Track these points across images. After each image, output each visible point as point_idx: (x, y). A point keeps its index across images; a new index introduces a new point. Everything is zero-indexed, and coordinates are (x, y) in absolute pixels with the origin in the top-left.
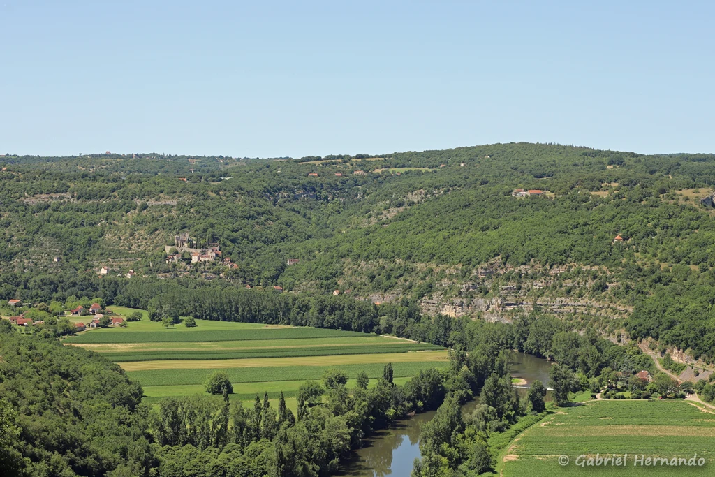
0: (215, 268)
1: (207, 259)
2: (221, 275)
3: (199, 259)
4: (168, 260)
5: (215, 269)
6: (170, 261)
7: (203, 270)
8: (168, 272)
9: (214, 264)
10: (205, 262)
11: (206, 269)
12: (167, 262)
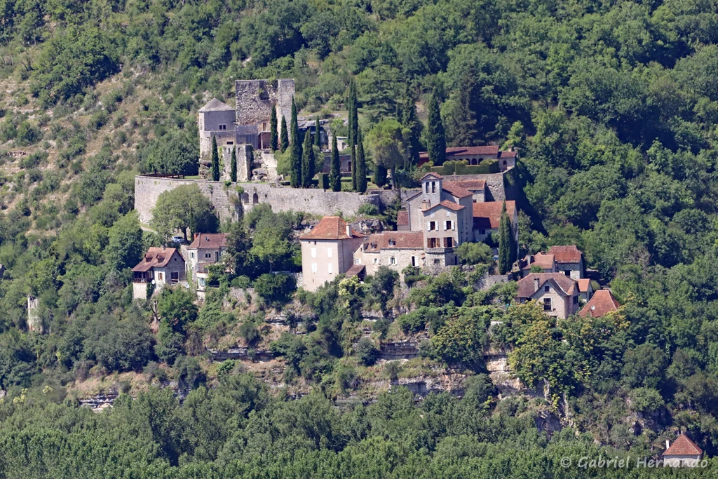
0: (458, 322)
1: (399, 261)
2: (498, 368)
3: (346, 263)
4: (147, 277)
5: (452, 325)
6: (160, 280)
7: (374, 339)
8: (137, 366)
9: (449, 294)
10: (389, 280)
11: (396, 334)
12: (140, 290)
